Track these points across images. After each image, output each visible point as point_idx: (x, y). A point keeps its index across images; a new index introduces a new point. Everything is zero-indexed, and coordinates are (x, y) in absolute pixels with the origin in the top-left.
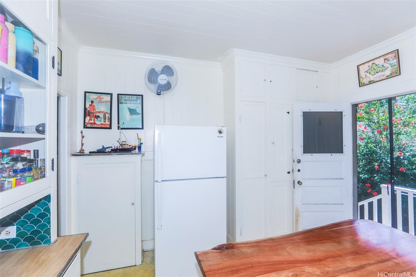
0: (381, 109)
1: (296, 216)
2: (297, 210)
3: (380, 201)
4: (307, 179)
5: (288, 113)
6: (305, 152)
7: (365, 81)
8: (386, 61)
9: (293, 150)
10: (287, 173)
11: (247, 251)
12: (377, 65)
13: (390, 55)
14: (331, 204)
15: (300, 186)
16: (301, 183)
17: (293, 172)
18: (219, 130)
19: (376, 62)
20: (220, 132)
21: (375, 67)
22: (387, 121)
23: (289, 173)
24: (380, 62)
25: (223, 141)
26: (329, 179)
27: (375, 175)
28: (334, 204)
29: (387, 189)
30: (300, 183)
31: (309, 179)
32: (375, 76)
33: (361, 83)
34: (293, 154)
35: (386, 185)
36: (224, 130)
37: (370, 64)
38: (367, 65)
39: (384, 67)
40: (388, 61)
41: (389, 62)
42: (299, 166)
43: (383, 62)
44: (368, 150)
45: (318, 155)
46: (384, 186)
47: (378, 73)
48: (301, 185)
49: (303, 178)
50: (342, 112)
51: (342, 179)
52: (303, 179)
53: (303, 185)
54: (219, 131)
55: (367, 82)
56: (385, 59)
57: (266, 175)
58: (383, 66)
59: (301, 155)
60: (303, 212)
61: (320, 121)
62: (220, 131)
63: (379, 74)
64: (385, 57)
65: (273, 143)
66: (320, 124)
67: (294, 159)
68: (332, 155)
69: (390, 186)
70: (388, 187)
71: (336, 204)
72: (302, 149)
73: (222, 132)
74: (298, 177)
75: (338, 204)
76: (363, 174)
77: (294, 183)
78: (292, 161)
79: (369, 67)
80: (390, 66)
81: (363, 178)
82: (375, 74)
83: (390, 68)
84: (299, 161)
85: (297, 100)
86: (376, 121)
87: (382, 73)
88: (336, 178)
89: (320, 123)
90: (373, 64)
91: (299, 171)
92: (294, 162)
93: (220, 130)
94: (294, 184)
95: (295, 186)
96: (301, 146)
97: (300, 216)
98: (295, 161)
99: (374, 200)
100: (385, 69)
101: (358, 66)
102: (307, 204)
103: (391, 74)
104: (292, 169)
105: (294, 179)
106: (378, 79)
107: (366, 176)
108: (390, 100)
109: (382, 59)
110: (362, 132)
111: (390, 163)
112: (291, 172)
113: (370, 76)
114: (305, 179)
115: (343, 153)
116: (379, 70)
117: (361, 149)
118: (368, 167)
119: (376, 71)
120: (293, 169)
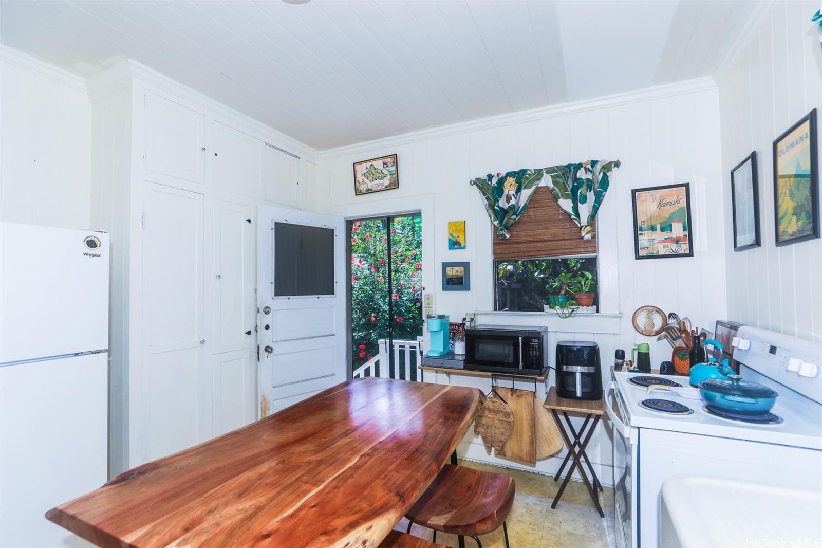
0: (379, 235)
1: (262, 410)
2: (264, 399)
3: (377, 364)
4: (280, 341)
5: (249, 221)
6: (278, 293)
7: (363, 188)
8: (385, 166)
9: (256, 290)
10: (246, 333)
11: (189, 463)
12: (375, 169)
13: (389, 160)
14: (317, 378)
15: (270, 355)
16: (271, 348)
17: (257, 331)
18: (87, 239)
19: (375, 163)
20: (92, 244)
21: (373, 171)
22: (385, 252)
23: (249, 333)
24: (379, 164)
25: (101, 265)
26: (315, 337)
27: (372, 331)
28: (322, 377)
29: (385, 345)
30: (270, 350)
31: (284, 341)
32: (373, 183)
33: (358, 190)
34: (256, 299)
35: (384, 340)
36: (104, 240)
37: (369, 164)
38: (364, 165)
39: (383, 173)
40: (387, 166)
41: (387, 168)
42: (267, 319)
43: (382, 167)
44: (363, 295)
45: (299, 298)
46: (381, 342)
47: (376, 179)
48: (270, 352)
49: (274, 340)
50: (333, 230)
51: (333, 335)
52: (273, 342)
53: (275, 352)
54: (87, 241)
55: (364, 191)
56: (384, 164)
57: (203, 342)
58: (381, 171)
59: (271, 298)
60: (274, 400)
61: (301, 241)
62: (92, 241)
63: (378, 181)
64: (385, 161)
65: (219, 276)
66: (302, 247)
67: (259, 306)
68: (318, 298)
69: (388, 341)
70: (386, 341)
71: (324, 377)
72: (271, 288)
73: (98, 245)
74: (266, 338)
75: (327, 376)
76: (356, 330)
77: (258, 350)
78: (253, 311)
79: (367, 168)
80: (388, 174)
81: (356, 337)
82: (373, 181)
83: (389, 177)
84: (267, 311)
85: (265, 200)
86: (372, 253)
87: (381, 181)
88: (325, 334)
89: (302, 245)
90: (372, 166)
91: (267, 327)
92: (258, 312)
93: (93, 238)
94: (258, 353)
95: (260, 356)
96: (272, 283)
97: (269, 410)
98: (260, 310)
99: (371, 364)
100: (384, 177)
101: (354, 164)
102: (281, 386)
103: (389, 184)
104: (255, 326)
105: (259, 343)
106: (377, 189)
107: (360, 333)
108: (388, 221)
109: (381, 162)
110: (357, 267)
111: (388, 312)
112: (253, 332)
113: (368, 182)
114: (277, 342)
115: (333, 294)
116: (377, 176)
117: (355, 294)
118: (364, 320)
119: (374, 177)
120: (257, 326)
